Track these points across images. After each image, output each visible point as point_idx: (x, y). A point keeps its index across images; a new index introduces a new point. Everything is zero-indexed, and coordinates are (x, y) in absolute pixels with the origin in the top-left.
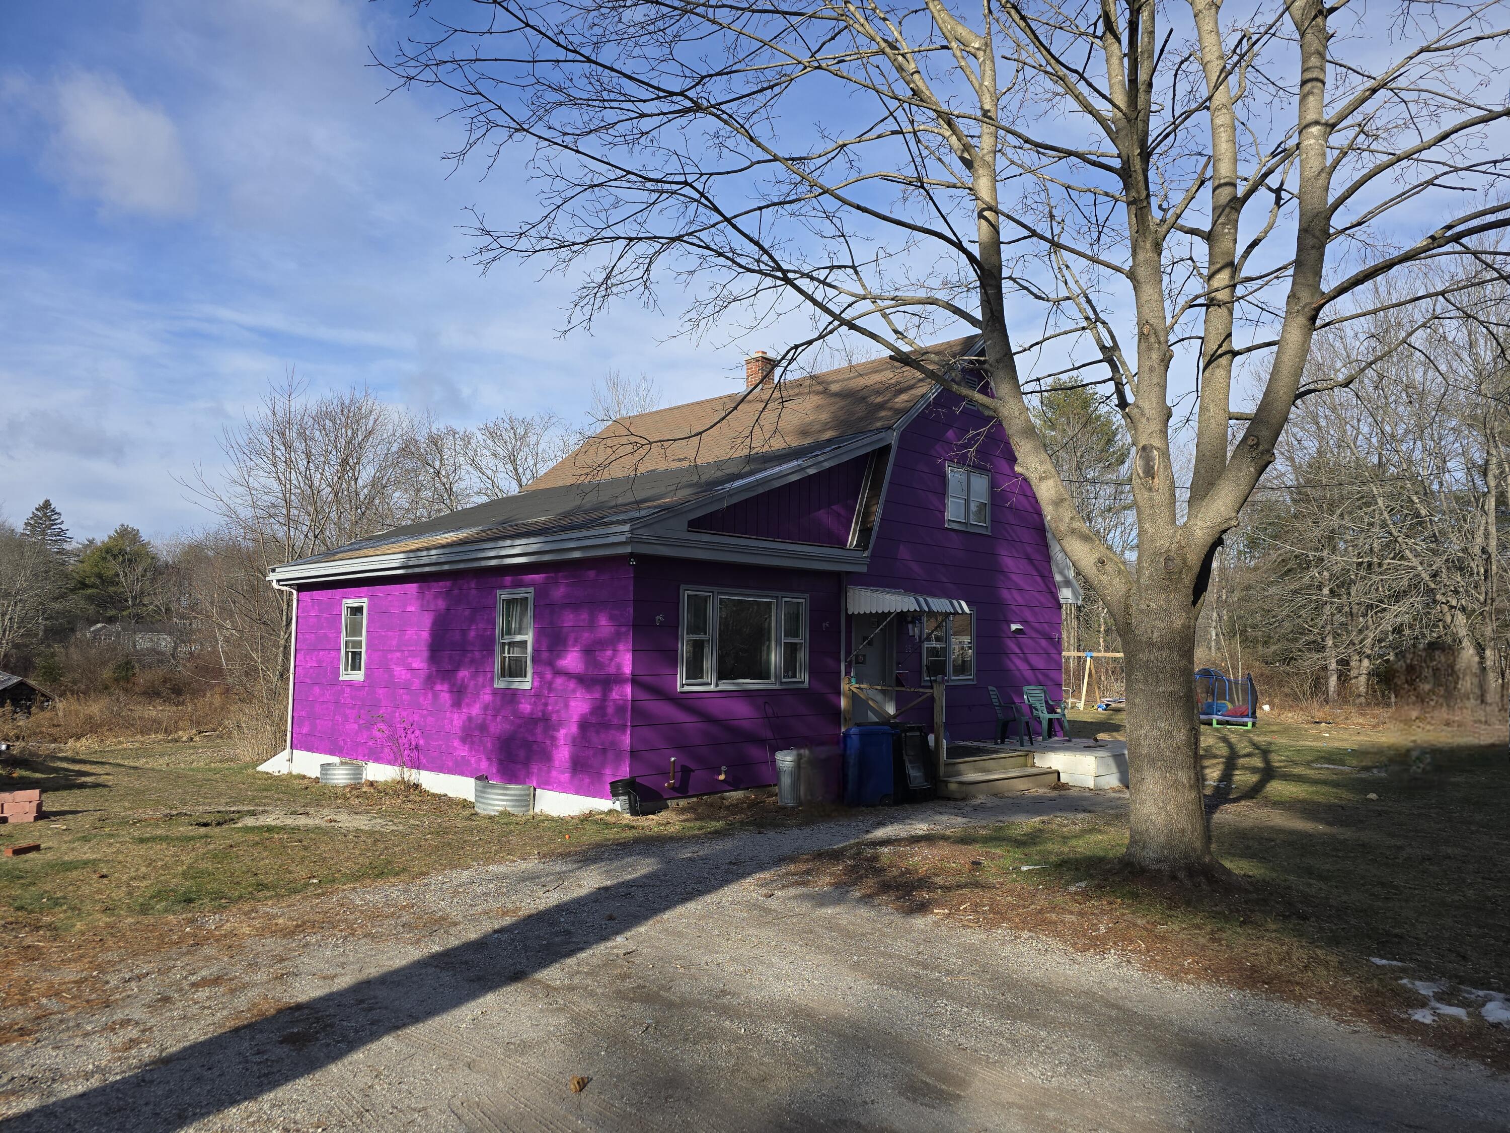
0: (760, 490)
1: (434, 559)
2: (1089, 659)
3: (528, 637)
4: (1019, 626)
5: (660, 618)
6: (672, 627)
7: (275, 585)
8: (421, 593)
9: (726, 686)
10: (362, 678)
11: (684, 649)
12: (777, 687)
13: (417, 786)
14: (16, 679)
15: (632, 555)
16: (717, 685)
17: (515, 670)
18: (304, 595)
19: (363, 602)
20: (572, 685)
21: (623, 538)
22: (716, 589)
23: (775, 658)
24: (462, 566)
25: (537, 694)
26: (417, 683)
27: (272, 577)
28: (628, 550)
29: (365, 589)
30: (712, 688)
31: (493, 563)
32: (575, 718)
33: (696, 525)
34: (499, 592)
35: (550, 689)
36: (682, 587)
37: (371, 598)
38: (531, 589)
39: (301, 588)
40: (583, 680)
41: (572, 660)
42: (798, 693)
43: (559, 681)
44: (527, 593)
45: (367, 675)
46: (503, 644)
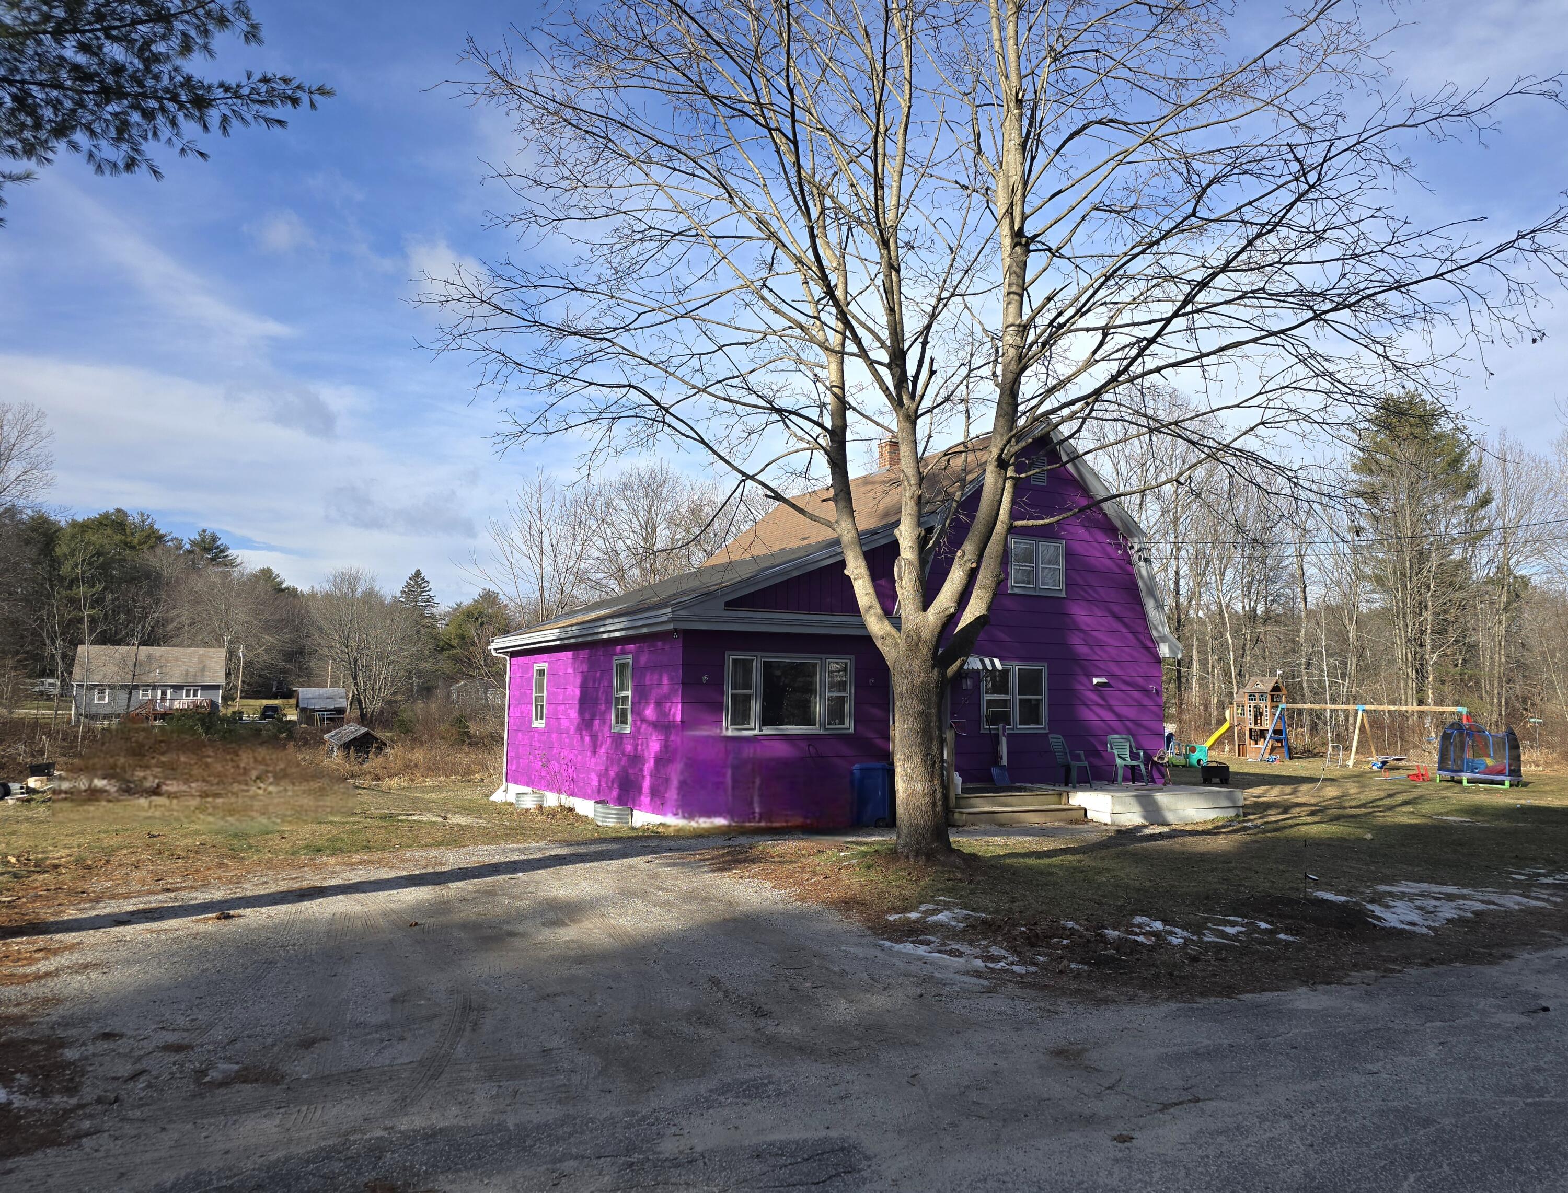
0: (795, 574)
1: (575, 633)
2: (1360, 713)
3: (629, 693)
4: (1103, 680)
5: (705, 678)
6: (718, 684)
7: (494, 654)
8: (575, 658)
9: (768, 731)
10: (543, 726)
11: (728, 701)
12: (822, 732)
13: (571, 810)
14: (363, 730)
15: (675, 630)
16: (761, 730)
17: (622, 718)
18: (514, 660)
19: (544, 666)
20: (650, 730)
21: (665, 618)
22: (759, 654)
23: (819, 708)
24: (589, 638)
25: (634, 736)
26: (572, 731)
27: (492, 647)
28: (671, 626)
29: (545, 656)
30: (756, 732)
31: (605, 636)
32: (652, 755)
33: (730, 605)
34: (615, 658)
35: (639, 732)
36: (727, 653)
37: (549, 662)
38: (630, 656)
39: (513, 655)
40: (655, 725)
41: (649, 712)
42: (844, 738)
43: (644, 726)
44: (629, 659)
45: (546, 724)
46: (618, 699)
